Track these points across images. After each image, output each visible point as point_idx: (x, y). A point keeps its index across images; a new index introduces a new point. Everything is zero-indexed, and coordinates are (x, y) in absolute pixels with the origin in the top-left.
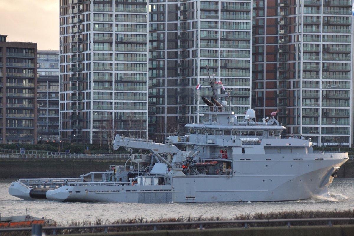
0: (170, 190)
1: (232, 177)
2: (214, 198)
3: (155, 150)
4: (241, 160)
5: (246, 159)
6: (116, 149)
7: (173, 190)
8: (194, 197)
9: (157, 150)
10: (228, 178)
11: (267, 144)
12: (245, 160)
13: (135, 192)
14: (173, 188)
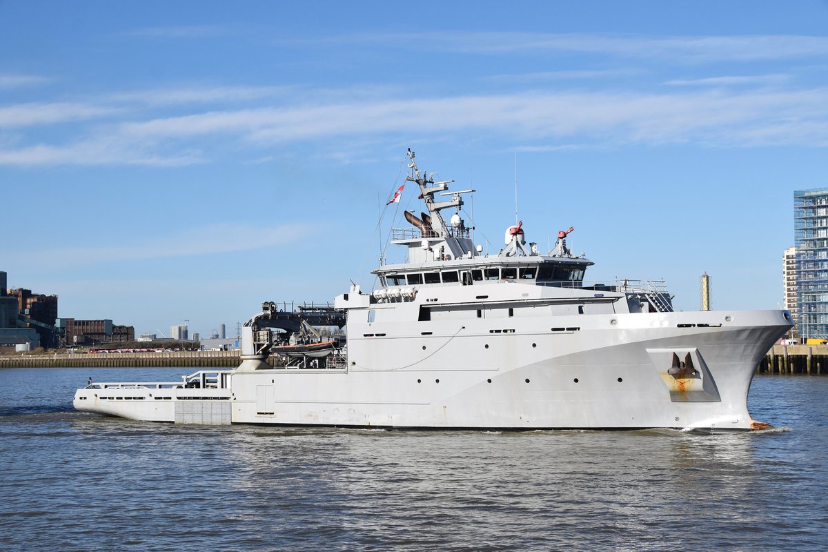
0: (229, 398)
1: (346, 373)
2: (311, 416)
4: (365, 336)
5: (376, 335)
7: (234, 397)
8: (273, 413)
11: (428, 300)
13: (168, 400)
14: (233, 394)
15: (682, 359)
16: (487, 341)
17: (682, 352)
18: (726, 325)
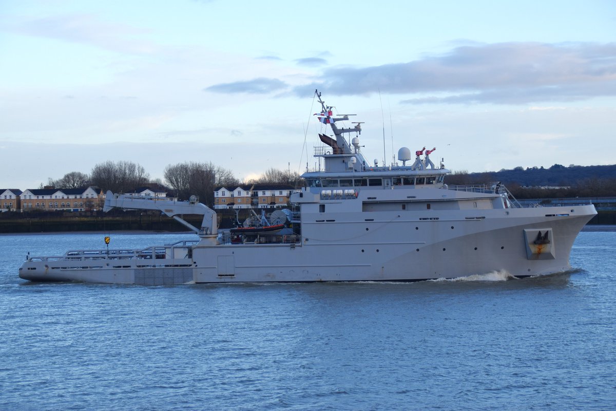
0: (190, 265)
1: (301, 246)
2: (269, 276)
3: (167, 211)
4: (317, 221)
5: (327, 221)
6: (107, 211)
7: (195, 265)
8: (233, 275)
9: (171, 211)
10: (293, 247)
11: (369, 198)
12: (325, 222)
13: (129, 268)
14: (195, 263)
15: (543, 235)
16: (417, 225)
17: (543, 230)
18: (571, 214)
